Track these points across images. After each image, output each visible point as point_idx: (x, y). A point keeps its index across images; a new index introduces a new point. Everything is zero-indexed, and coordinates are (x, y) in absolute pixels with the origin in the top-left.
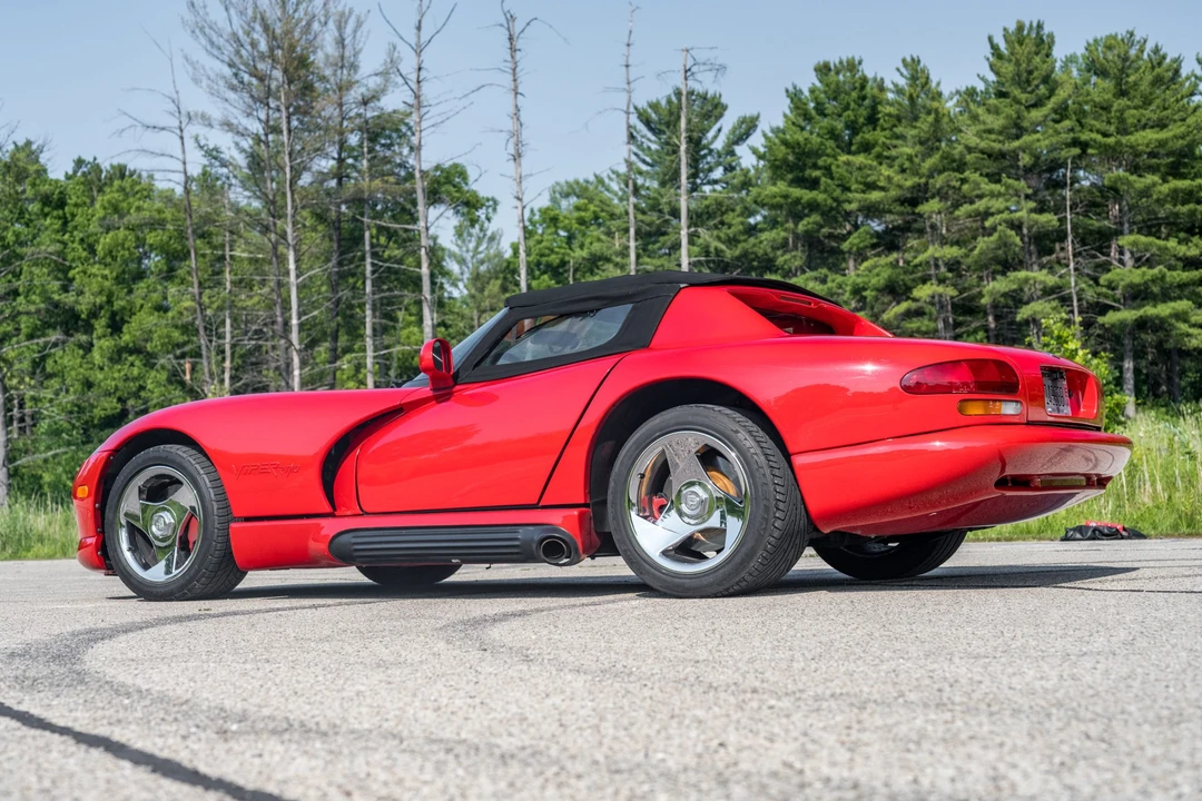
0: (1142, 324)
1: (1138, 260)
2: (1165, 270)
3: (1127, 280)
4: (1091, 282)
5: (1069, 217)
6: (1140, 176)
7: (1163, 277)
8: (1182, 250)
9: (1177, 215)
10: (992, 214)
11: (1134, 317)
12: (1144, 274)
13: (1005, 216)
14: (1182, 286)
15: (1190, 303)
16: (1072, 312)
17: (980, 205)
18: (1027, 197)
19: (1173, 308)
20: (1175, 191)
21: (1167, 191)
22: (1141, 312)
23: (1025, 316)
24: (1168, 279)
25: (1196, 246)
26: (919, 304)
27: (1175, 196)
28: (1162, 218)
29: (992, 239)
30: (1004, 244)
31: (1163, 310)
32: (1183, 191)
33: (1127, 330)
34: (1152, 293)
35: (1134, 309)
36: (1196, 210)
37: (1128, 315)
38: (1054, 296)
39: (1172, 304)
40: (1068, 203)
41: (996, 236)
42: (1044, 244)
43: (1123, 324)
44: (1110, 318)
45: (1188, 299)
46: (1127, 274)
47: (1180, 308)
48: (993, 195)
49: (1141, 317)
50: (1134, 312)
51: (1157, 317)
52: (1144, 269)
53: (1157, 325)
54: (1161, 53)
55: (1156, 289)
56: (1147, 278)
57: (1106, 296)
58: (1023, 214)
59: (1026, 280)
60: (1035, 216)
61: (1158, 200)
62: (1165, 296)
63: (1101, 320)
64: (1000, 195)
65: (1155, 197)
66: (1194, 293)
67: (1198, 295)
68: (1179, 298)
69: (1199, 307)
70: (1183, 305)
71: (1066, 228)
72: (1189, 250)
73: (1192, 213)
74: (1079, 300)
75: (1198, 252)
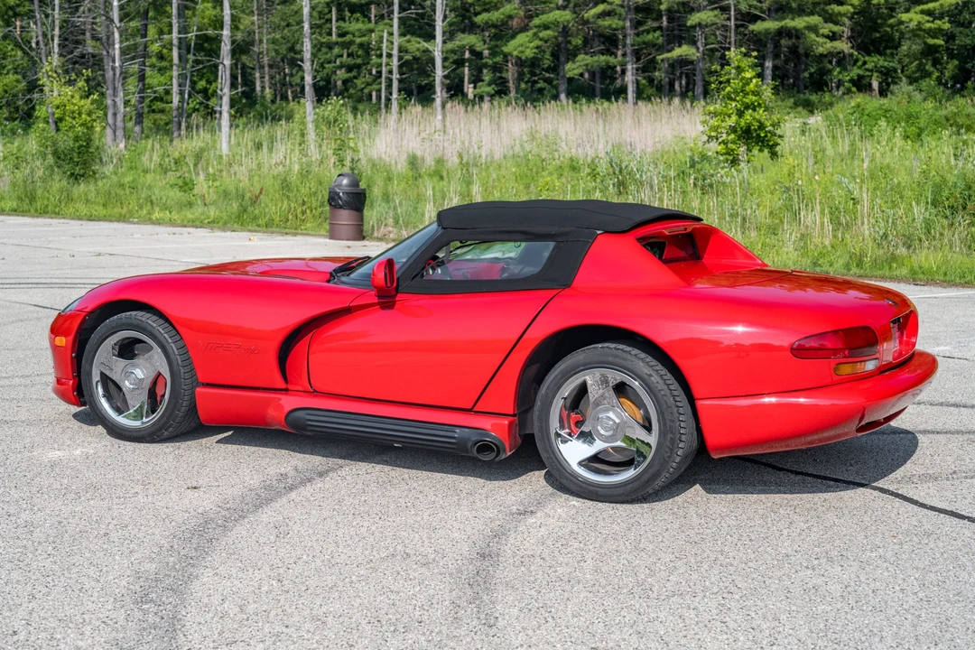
0: (781, 33)
11: (777, 27)
14: (815, 4)
15: (820, 18)
16: (729, 19)
19: (807, 22)
22: (783, 23)
23: (694, 23)
26: (614, 7)
31: (799, 23)
33: (770, 37)
34: (791, 7)
35: (777, 20)
37: (771, 25)
38: (716, 5)
39: (807, 19)
43: (767, 32)
44: (758, 27)
45: (820, 16)
47: (812, 22)
49: (782, 27)
50: (777, 23)
51: (795, 28)
53: (795, 34)
55: (794, 5)
57: (756, 8)
62: (802, 12)
63: (752, 27)
66: (823, 10)
67: (826, 12)
68: (812, 13)
69: (826, 22)
70: (815, 20)
74: (735, 11)
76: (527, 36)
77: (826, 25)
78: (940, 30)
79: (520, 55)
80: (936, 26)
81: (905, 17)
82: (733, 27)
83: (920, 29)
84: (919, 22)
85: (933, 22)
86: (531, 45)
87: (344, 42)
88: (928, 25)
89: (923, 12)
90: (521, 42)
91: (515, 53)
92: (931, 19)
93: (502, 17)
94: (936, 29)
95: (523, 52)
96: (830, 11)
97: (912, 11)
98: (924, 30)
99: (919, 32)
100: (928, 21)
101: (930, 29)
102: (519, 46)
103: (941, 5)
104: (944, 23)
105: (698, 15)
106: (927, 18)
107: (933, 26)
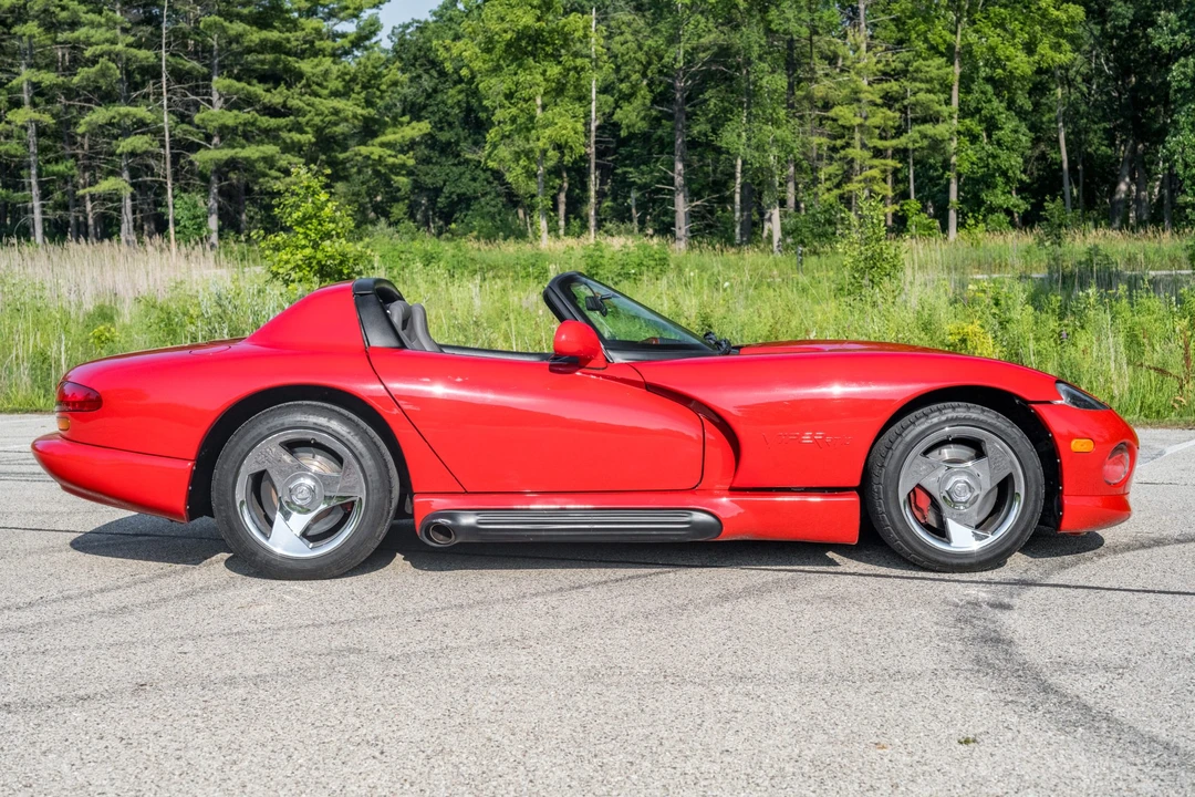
0: (232, 164)
1: (226, 102)
2: (256, 115)
3: (219, 121)
5: (164, 54)
6: (231, 22)
7: (256, 120)
8: (267, 97)
9: (263, 62)
10: (91, 45)
11: (225, 158)
12: (235, 117)
13: (106, 47)
14: (267, 131)
15: (277, 147)
16: (163, 146)
17: (81, 33)
18: (125, 31)
19: (261, 152)
20: (264, 41)
21: (257, 41)
22: (232, 152)
23: (125, 150)
24: (258, 123)
25: (280, 93)
27: (263, 46)
29: (93, 70)
30: (104, 73)
31: (252, 152)
32: (271, 41)
33: (214, 169)
34: (237, 134)
35: (224, 149)
36: (280, 59)
37: (219, 154)
38: (146, 129)
39: (260, 148)
40: (164, 41)
41: (98, 67)
42: (138, 79)
43: (213, 163)
44: (201, 157)
46: (215, 114)
47: (270, 153)
48: (92, 24)
49: (231, 157)
50: (223, 152)
51: (246, 159)
52: (234, 111)
53: (246, 166)
55: (241, 131)
56: (238, 121)
57: (194, 135)
58: (120, 47)
59: (127, 115)
60: (134, 51)
61: (248, 47)
62: (248, 138)
63: (193, 157)
64: (100, 25)
65: (245, 44)
66: (280, 138)
67: (283, 140)
68: (264, 142)
69: (284, 152)
70: (270, 149)
71: (161, 66)
72: (276, 97)
73: (277, 62)
74: (171, 136)
75: (281, 100)
77: (284, 156)
78: (403, 166)
80: (400, 162)
81: (362, 150)
82: (168, 156)
83: (382, 164)
84: (380, 157)
85: (395, 156)
88: (391, 160)
89: (382, 145)
92: (393, 153)
94: (400, 165)
96: (288, 140)
97: (370, 143)
98: (386, 166)
99: (380, 168)
100: (390, 156)
101: (394, 165)
103: (403, 137)
104: (408, 158)
105: (129, 140)
106: (389, 152)
107: (397, 161)
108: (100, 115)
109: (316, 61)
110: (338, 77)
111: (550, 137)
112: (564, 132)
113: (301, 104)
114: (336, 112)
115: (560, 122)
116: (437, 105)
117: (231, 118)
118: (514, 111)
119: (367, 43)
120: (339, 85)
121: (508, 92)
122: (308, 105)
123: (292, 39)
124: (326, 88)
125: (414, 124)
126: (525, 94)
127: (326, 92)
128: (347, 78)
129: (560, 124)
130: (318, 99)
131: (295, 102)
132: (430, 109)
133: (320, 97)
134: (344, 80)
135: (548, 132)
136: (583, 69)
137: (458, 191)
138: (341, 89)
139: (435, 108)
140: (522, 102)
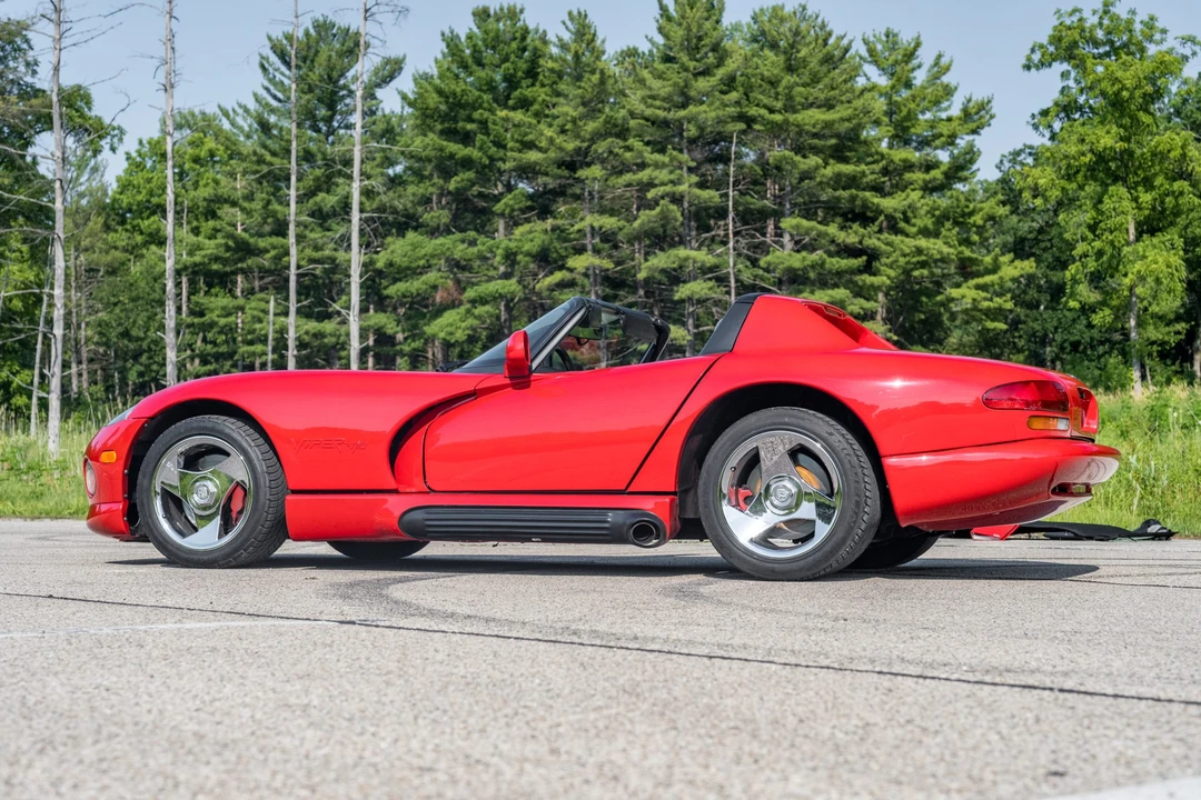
1: (797, 243)
2: (825, 256)
3: (787, 264)
4: (748, 263)
5: (731, 194)
6: (804, 157)
7: (823, 263)
8: (841, 237)
9: (838, 199)
10: (655, 186)
12: (804, 259)
13: (668, 188)
14: (839, 274)
15: (848, 291)
16: (728, 293)
17: (644, 175)
18: (690, 170)
19: (831, 297)
20: (838, 176)
21: (831, 174)
23: (683, 296)
24: (827, 266)
25: (856, 233)
26: (574, 275)
27: (840, 182)
28: (823, 202)
29: (654, 213)
30: (665, 218)
31: (821, 296)
32: (846, 175)
34: (808, 278)
36: (857, 196)
38: (710, 276)
39: (830, 292)
40: (731, 179)
41: (658, 209)
42: (703, 219)
45: (847, 288)
46: (784, 256)
47: (838, 297)
48: (657, 166)
52: (804, 254)
54: (828, 29)
55: (812, 275)
56: (807, 263)
57: (762, 279)
58: (683, 188)
59: (687, 259)
60: (698, 191)
61: (821, 183)
62: (823, 283)
64: (664, 165)
65: (818, 179)
66: (851, 281)
67: (855, 283)
68: (836, 286)
69: (855, 297)
70: (841, 293)
71: (728, 206)
72: (849, 237)
73: (853, 199)
74: (737, 281)
75: (857, 240)
76: (458, 313)
77: (856, 301)
78: (1001, 310)
79: (448, 338)
80: (996, 305)
81: (955, 293)
83: (975, 308)
84: (974, 300)
85: (991, 300)
86: (463, 325)
87: (203, 323)
88: (986, 304)
89: (978, 287)
90: (451, 320)
91: (442, 335)
92: (989, 296)
93: (424, 287)
94: (995, 309)
95: (451, 334)
96: (860, 283)
97: (964, 285)
98: (980, 310)
99: (974, 313)
100: (985, 299)
101: (989, 309)
102: (447, 326)
103: (1003, 278)
104: (1005, 301)
105: (689, 285)
106: (984, 294)
107: (991, 304)
108: (661, 260)
109: (904, 195)
110: (928, 212)
111: (1139, 272)
112: (1154, 266)
113: (878, 243)
114: (919, 251)
115: (1151, 254)
116: (1050, 240)
117: (797, 261)
118: (1097, 244)
119: (966, 173)
120: (929, 222)
121: (1092, 222)
122: (887, 244)
123: (868, 172)
124: (914, 225)
125: (1017, 263)
126: (1110, 223)
127: (914, 230)
128: (937, 213)
129: (1150, 259)
130: (900, 237)
131: (872, 242)
132: (1043, 245)
133: (907, 235)
134: (933, 216)
135: (1138, 266)
136: (1181, 193)
137: (1072, 339)
138: (931, 226)
139: (1048, 245)
140: (1107, 234)
